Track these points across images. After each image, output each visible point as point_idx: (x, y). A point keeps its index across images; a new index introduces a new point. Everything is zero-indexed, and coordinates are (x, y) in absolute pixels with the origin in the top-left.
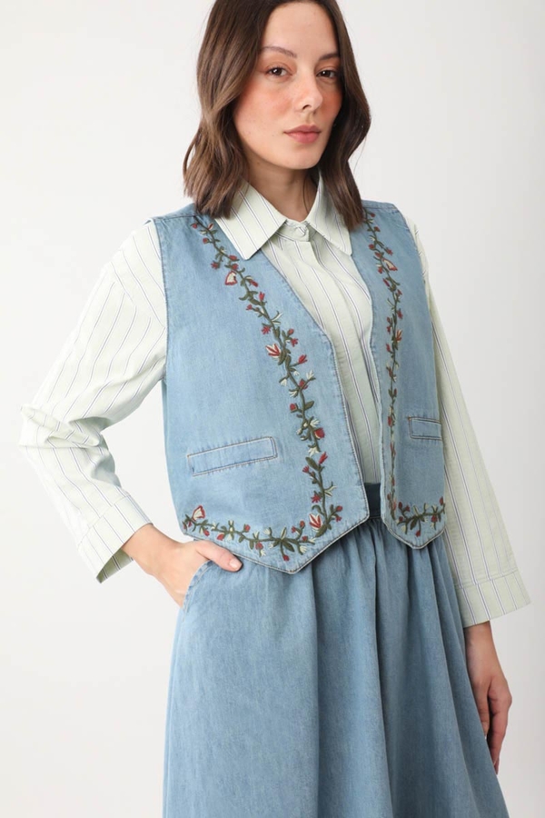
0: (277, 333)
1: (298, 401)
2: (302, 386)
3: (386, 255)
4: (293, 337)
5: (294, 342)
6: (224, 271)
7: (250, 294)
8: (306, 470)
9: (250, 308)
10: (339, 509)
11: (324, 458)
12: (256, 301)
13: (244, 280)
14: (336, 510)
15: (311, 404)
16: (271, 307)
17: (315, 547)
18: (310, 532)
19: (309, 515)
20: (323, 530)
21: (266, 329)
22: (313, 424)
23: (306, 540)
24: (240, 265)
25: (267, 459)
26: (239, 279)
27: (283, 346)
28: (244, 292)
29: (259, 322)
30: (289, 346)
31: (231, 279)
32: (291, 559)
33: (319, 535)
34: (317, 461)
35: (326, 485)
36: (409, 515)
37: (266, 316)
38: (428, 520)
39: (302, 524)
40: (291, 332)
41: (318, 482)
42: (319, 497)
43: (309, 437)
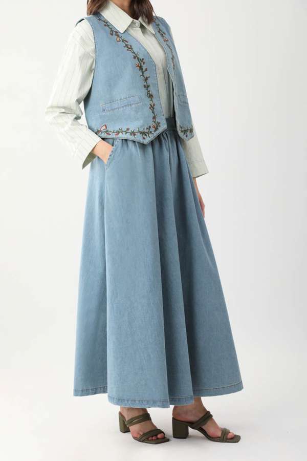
0: (138, 59)
1: (146, 84)
2: (146, 79)
3: (164, 35)
4: (144, 61)
5: (144, 63)
6: (115, 37)
7: (127, 45)
8: (150, 108)
9: (128, 50)
11: (154, 105)
12: (130, 48)
13: (123, 40)
14: (159, 123)
15: (149, 86)
16: (135, 50)
17: (154, 135)
18: (152, 129)
19: (151, 123)
20: (156, 129)
21: (135, 58)
23: (151, 132)
24: (120, 35)
25: (137, 104)
26: (121, 40)
27: (141, 64)
28: (124, 45)
29: (132, 55)
30: (142, 64)
31: (118, 40)
32: (146, 139)
33: (155, 131)
35: (156, 114)
36: (183, 129)
37: (134, 53)
38: (189, 131)
39: (150, 127)
40: (143, 59)
41: (153, 113)
42: (154, 118)
43: (149, 97)
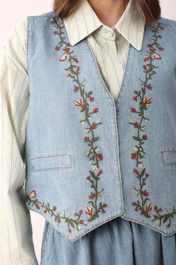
0: (82, 92)
2: (94, 126)
4: (91, 96)
5: (92, 99)
6: (61, 52)
7: (72, 67)
8: (88, 178)
9: (69, 75)
10: (105, 206)
13: (71, 58)
14: (103, 206)
15: (97, 139)
16: (81, 77)
17: (87, 228)
18: (85, 217)
19: (86, 206)
20: (94, 217)
21: (76, 89)
22: (97, 151)
24: (71, 49)
26: (68, 59)
27: (85, 101)
29: (73, 84)
30: (88, 101)
31: (63, 58)
32: (72, 232)
33: (90, 220)
34: (96, 173)
35: (99, 190)
36: (161, 214)
37: (78, 81)
39: (81, 212)
40: (91, 93)
41: (95, 187)
42: (93, 196)
43: (93, 159)
